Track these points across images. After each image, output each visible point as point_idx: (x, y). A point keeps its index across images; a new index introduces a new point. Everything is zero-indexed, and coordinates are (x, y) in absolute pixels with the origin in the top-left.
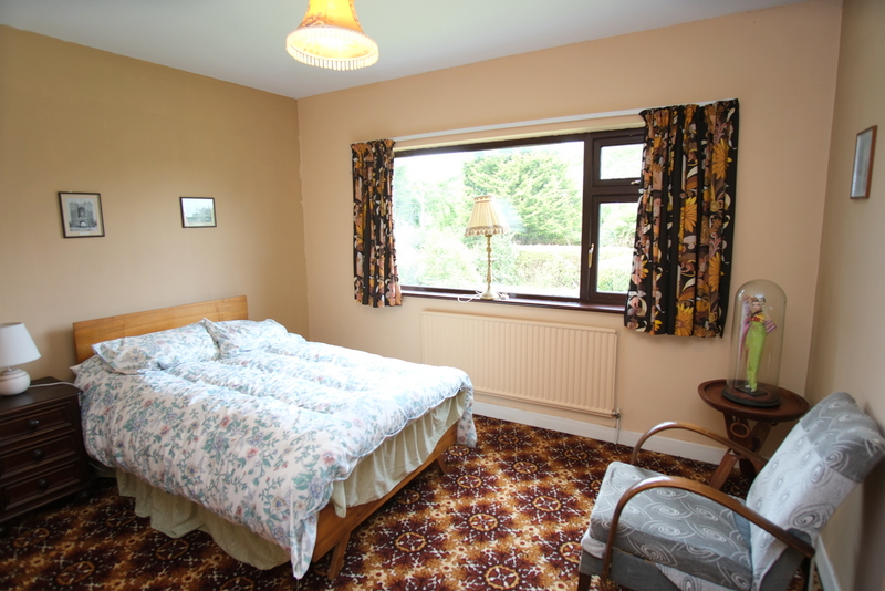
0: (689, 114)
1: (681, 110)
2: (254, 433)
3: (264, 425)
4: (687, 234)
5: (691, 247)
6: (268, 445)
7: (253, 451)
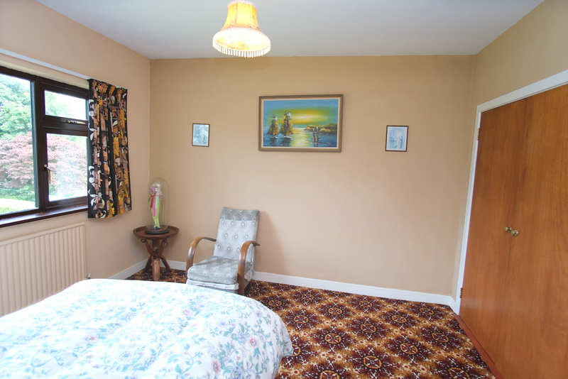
0: (112, 90)
1: (110, 86)
2: (236, 339)
3: (231, 330)
4: (117, 157)
5: (119, 164)
6: (248, 330)
7: (251, 342)
